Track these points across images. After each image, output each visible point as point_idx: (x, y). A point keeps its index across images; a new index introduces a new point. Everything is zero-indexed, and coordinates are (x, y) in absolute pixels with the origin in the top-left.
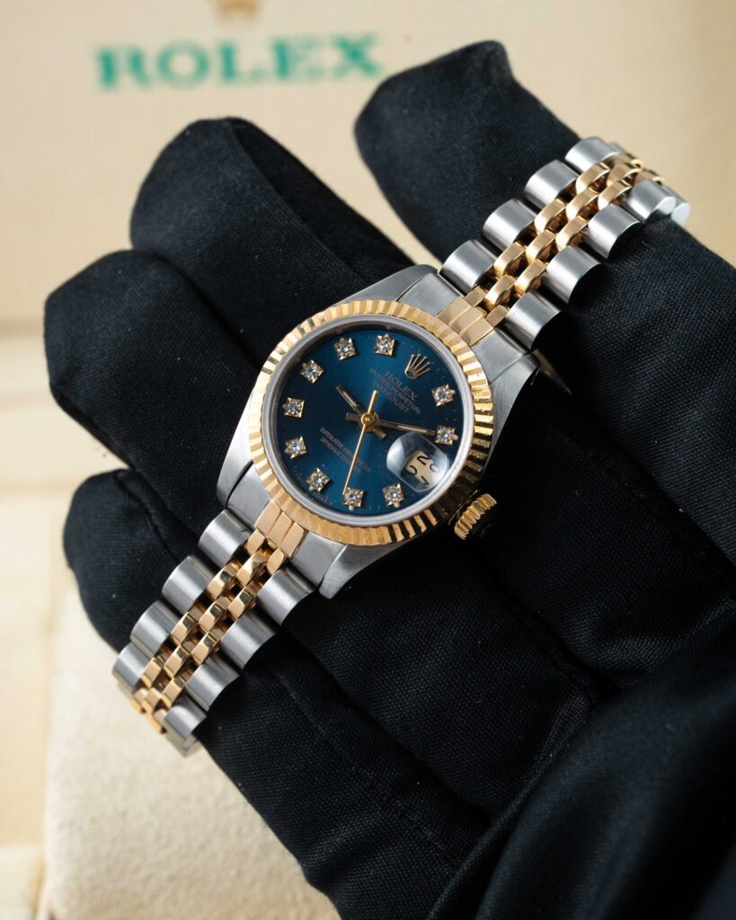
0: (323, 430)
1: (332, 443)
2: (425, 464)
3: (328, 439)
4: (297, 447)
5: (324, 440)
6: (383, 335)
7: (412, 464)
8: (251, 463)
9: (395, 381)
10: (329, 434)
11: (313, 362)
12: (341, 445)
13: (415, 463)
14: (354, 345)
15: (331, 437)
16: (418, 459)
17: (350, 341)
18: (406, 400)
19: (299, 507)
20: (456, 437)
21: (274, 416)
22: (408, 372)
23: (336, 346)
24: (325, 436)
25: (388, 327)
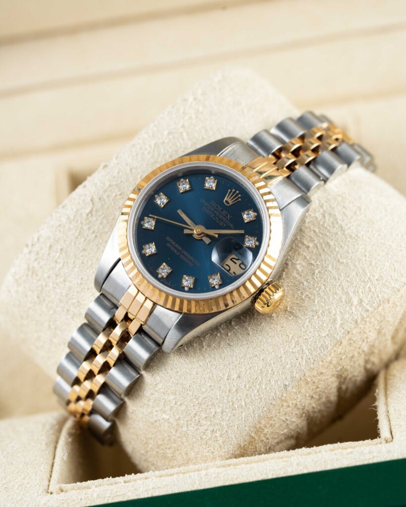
0: (168, 238)
1: (174, 247)
2: (236, 263)
3: (172, 245)
4: (150, 249)
5: (169, 245)
6: (210, 177)
7: (227, 263)
8: (119, 260)
9: (217, 207)
10: (172, 241)
11: (162, 194)
12: (180, 249)
13: (229, 262)
14: (190, 184)
15: (174, 243)
16: (231, 259)
17: (187, 180)
18: (225, 219)
19: (151, 287)
20: (257, 243)
21: (135, 230)
22: (226, 201)
23: (178, 184)
24: (169, 242)
25: (213, 172)
